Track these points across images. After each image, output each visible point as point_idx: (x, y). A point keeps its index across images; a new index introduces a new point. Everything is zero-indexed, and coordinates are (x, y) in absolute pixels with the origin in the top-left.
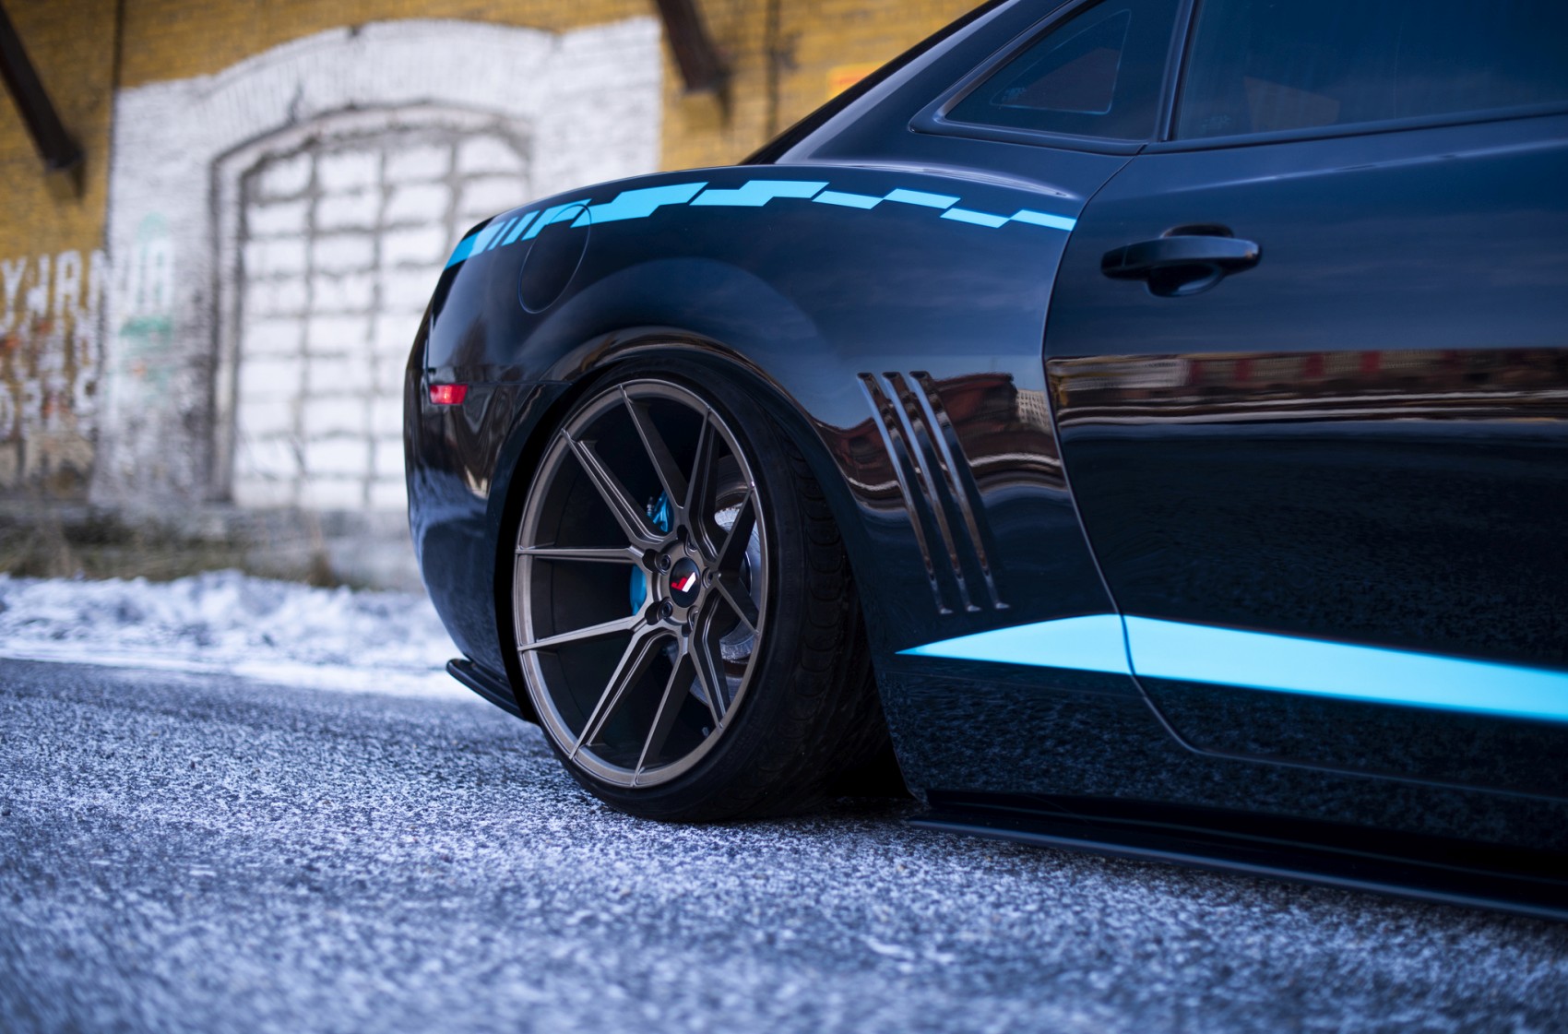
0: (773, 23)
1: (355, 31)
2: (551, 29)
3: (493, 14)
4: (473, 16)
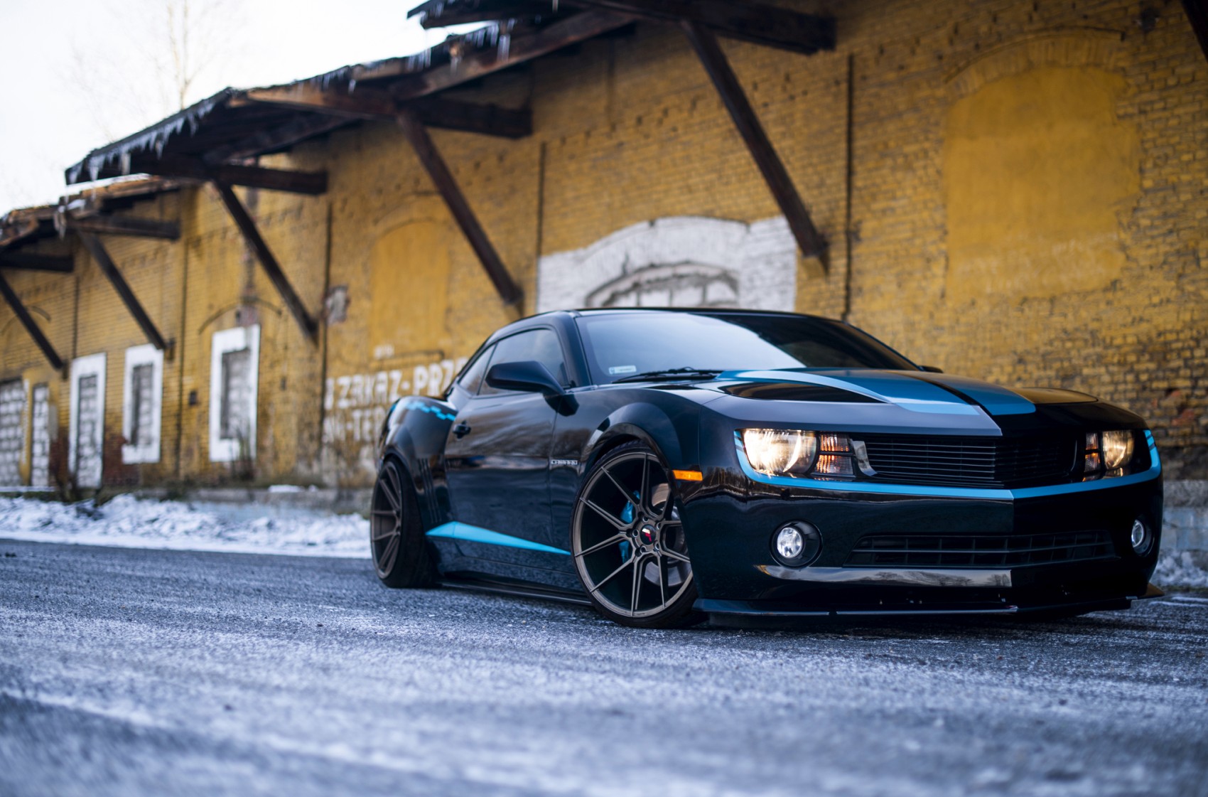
0: (849, 216)
1: (652, 223)
2: (745, 221)
3: (718, 213)
4: (708, 215)
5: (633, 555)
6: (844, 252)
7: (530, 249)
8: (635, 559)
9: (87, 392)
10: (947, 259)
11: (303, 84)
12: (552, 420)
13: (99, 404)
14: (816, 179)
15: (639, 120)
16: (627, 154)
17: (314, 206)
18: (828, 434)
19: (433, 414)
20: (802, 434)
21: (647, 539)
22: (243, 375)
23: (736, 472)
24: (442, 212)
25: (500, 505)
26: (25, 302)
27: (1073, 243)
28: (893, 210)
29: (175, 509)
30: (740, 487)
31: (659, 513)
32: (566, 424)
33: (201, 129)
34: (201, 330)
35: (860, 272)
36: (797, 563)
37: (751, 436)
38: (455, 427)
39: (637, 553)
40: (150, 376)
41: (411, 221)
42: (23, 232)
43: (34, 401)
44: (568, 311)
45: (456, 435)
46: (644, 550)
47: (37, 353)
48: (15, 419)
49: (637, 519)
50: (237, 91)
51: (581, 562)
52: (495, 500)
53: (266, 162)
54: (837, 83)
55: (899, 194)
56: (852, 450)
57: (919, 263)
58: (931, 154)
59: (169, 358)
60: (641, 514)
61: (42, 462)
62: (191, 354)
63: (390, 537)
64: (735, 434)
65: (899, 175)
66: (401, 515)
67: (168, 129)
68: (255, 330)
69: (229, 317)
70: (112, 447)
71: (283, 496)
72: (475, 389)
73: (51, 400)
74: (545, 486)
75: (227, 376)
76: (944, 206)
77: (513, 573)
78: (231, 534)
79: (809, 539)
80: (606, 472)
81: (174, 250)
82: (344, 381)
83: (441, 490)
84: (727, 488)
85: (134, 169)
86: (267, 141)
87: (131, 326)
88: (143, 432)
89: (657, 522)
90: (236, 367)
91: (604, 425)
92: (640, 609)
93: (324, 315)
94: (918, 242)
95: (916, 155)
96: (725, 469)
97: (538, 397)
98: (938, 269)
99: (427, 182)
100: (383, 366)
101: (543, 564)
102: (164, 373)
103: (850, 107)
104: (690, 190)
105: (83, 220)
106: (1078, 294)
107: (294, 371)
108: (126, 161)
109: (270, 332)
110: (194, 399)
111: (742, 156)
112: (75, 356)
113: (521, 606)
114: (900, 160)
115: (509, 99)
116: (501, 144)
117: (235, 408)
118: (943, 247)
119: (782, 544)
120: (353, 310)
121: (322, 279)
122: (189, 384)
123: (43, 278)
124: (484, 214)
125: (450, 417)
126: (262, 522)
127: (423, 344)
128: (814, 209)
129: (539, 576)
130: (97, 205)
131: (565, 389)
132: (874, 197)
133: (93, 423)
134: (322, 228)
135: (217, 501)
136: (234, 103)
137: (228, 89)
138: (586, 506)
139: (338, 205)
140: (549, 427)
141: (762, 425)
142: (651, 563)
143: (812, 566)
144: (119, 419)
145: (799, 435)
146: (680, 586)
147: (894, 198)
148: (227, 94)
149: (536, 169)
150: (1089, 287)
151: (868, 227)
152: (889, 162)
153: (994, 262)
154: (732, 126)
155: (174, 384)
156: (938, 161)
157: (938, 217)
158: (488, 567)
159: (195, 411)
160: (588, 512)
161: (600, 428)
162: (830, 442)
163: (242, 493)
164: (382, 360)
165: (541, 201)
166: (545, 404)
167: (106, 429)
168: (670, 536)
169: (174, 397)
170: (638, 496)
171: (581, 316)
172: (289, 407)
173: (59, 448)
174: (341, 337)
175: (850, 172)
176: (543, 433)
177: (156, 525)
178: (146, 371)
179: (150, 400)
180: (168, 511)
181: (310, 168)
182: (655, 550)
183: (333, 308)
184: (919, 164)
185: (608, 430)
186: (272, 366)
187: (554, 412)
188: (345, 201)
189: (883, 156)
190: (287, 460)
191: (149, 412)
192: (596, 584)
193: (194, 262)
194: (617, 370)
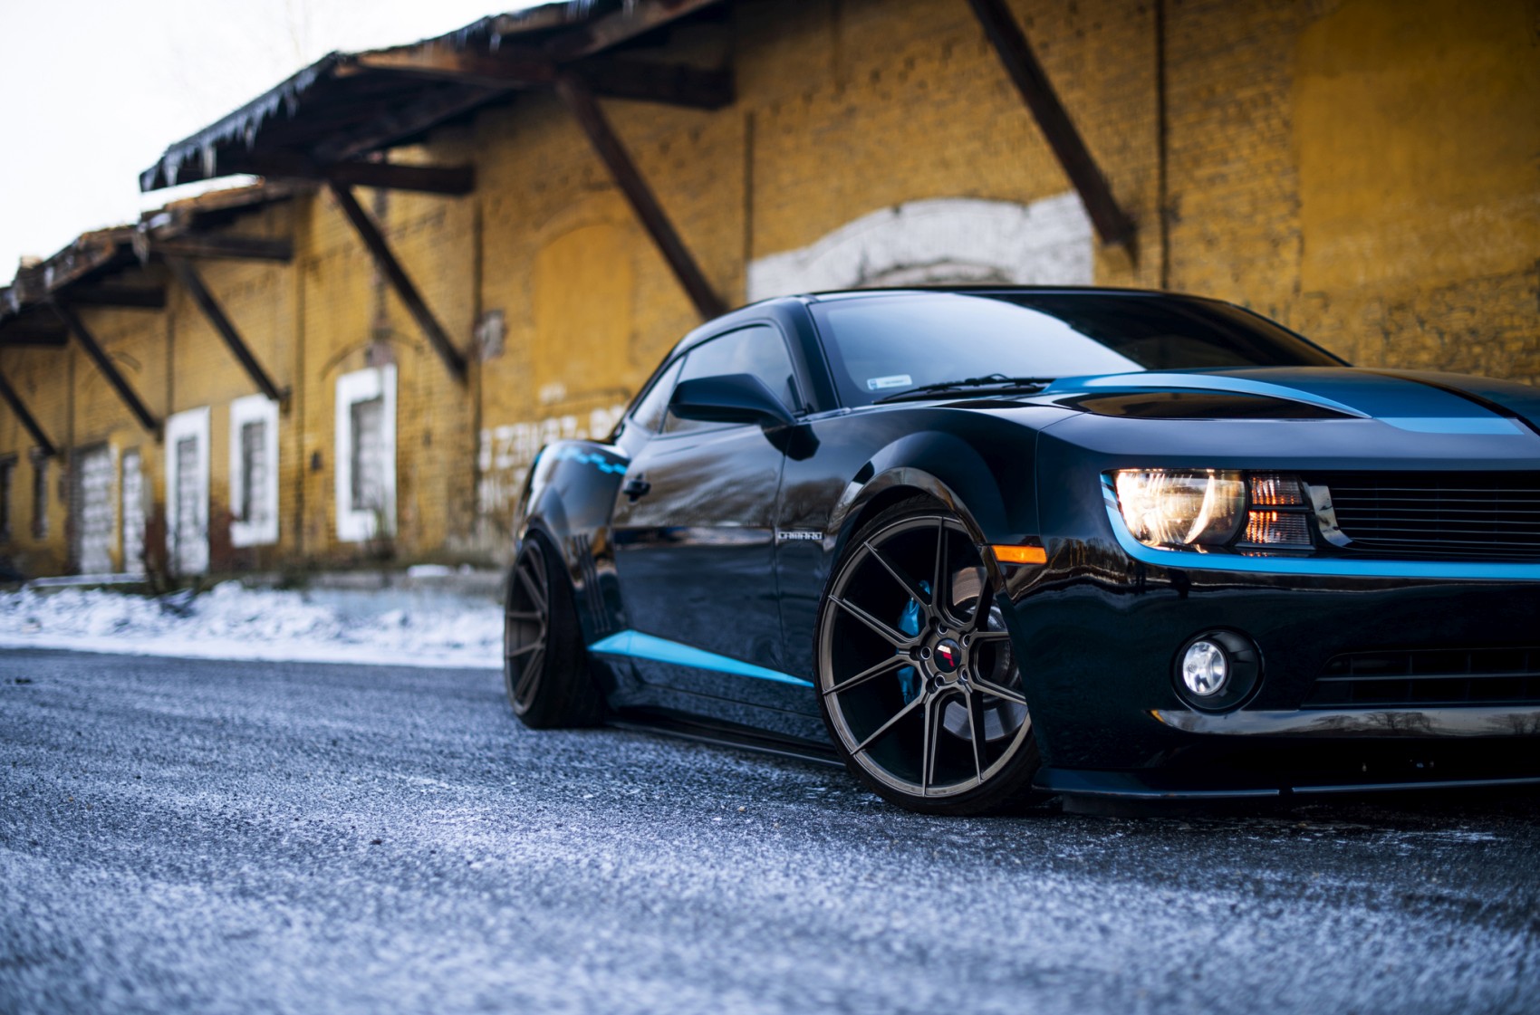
0: (1163, 187)
1: (897, 210)
2: (1021, 201)
3: (985, 193)
4: (972, 195)
5: (923, 690)
6: (1157, 237)
7: (737, 252)
8: (925, 697)
9: (187, 458)
10: (1302, 240)
11: (432, 45)
12: (777, 468)
13: (201, 472)
14: (1116, 141)
15: (876, 76)
16: (861, 122)
17: (458, 210)
18: (1264, 475)
19: (593, 466)
20: (1217, 476)
21: (945, 663)
22: (376, 429)
23: (1105, 544)
24: (621, 209)
25: (702, 599)
26: (109, 349)
27: (1479, 211)
28: (1223, 178)
29: (285, 603)
30: (1112, 569)
31: (966, 618)
32: (798, 474)
33: (302, 111)
34: (324, 374)
35: (1181, 263)
36: (1221, 703)
37: (1128, 482)
38: (626, 484)
39: (930, 687)
40: (262, 435)
41: (582, 224)
42: (99, 259)
43: (123, 472)
44: (798, 296)
45: (628, 497)
46: (941, 682)
47: (124, 412)
48: (102, 495)
49: (927, 629)
50: (344, 55)
51: (833, 704)
52: (697, 591)
53: (397, 156)
54: (1142, 10)
55: (1232, 155)
56: (1307, 501)
57: (1262, 248)
58: (1275, 99)
59: (285, 411)
60: (934, 621)
61: (134, 545)
62: (312, 405)
63: (531, 652)
64: (1102, 479)
65: (1231, 131)
66: (547, 618)
67: (259, 112)
68: (390, 373)
69: (357, 357)
70: (219, 525)
71: (428, 581)
72: (657, 427)
73: (146, 469)
74: (769, 569)
75: (357, 431)
76: (1296, 169)
77: (722, 710)
78: (354, 634)
79: (1237, 661)
80: (873, 551)
81: (286, 275)
82: (504, 433)
83: (607, 578)
84: (1089, 571)
85: (223, 169)
86: (393, 127)
87: (236, 373)
88: (256, 506)
89: (962, 633)
90: (368, 419)
91: (865, 474)
92: (936, 783)
93: (475, 348)
94: (1260, 218)
95: (1254, 103)
96: (1084, 541)
97: (754, 432)
98: (1289, 254)
99: (601, 172)
100: (552, 411)
101: (767, 696)
102: (280, 432)
103: (1161, 41)
104: (945, 164)
105: (170, 240)
106: (1489, 279)
107: (441, 419)
108: (209, 158)
109: (408, 371)
110: (317, 463)
111: (1019, 115)
112: (171, 412)
113: (737, 763)
114: (1232, 111)
115: (703, 57)
116: (694, 117)
117: (368, 473)
118: (1295, 223)
119: (1190, 670)
120: (512, 341)
121: (469, 303)
122: (311, 443)
123: (129, 317)
124: (676, 210)
125: (618, 468)
126: (393, 617)
127: (602, 380)
128: (1116, 181)
129: (763, 716)
130: (186, 220)
131: (796, 417)
132: (1197, 162)
133: (195, 497)
134: (468, 240)
135: (344, 588)
136: (342, 71)
137: (333, 54)
138: (839, 609)
139: (488, 208)
140: (773, 479)
141: (1144, 462)
142: (955, 703)
143: (1246, 709)
144: (225, 490)
145: (1212, 478)
146: (1007, 741)
147: (1225, 161)
148: (333, 60)
149: (740, 149)
150: (1504, 270)
151: (1191, 201)
152: (1216, 113)
153: (1368, 242)
154: (1002, 74)
155: (291, 444)
156: (1284, 108)
157: (1287, 184)
158: (684, 702)
159: (320, 477)
160: (843, 618)
161: (857, 479)
162: (1266, 488)
163: (374, 578)
164: (551, 404)
165: (750, 189)
166: (765, 442)
167: (212, 503)
168: (985, 657)
169: (292, 461)
170: (927, 590)
171: (818, 302)
172: (435, 468)
173: (156, 528)
174: (498, 375)
175: (1163, 130)
176: (760, 489)
177: (257, 624)
178: (255, 430)
179: (263, 465)
180: (277, 604)
181: (453, 160)
182: (960, 682)
183: (487, 339)
184: (1257, 114)
185: (873, 479)
186: (414, 414)
187: (780, 454)
188: (498, 202)
189: (1208, 105)
190: (435, 534)
191: (263, 481)
192: (860, 741)
193: (312, 290)
194: (882, 383)
